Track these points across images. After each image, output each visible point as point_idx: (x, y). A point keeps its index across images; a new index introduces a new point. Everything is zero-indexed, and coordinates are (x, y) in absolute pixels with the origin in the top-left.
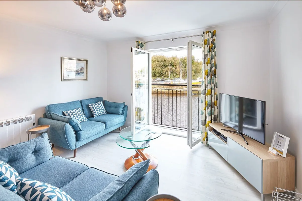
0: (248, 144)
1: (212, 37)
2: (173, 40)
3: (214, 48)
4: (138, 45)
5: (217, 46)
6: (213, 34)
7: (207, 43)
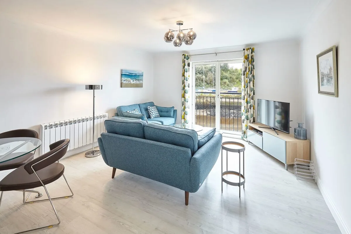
0: (278, 134)
1: (252, 53)
2: (216, 54)
3: (253, 62)
4: (185, 58)
5: (255, 60)
6: (253, 51)
7: (247, 58)
